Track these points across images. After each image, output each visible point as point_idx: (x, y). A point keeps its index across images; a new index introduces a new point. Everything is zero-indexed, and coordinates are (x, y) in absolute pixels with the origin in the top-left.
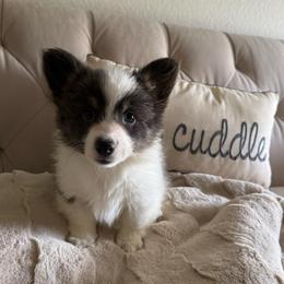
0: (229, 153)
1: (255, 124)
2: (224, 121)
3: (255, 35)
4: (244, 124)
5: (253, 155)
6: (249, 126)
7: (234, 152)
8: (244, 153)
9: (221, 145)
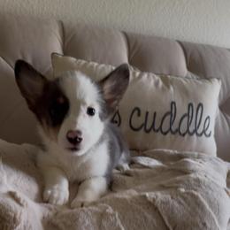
0: (178, 130)
1: (200, 105)
2: (173, 103)
4: (190, 105)
5: (200, 131)
6: (195, 107)
9: (171, 123)
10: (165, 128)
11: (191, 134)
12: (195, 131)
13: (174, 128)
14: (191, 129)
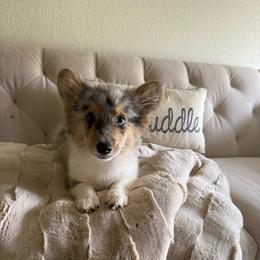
0: (175, 129)
1: (191, 109)
2: (170, 109)
3: (204, 62)
4: (183, 110)
5: (191, 129)
6: (187, 111)
7: (178, 128)
8: (184, 128)
9: (169, 124)
10: (165, 128)
11: (184, 131)
12: (187, 129)
13: (172, 127)
14: (185, 128)
